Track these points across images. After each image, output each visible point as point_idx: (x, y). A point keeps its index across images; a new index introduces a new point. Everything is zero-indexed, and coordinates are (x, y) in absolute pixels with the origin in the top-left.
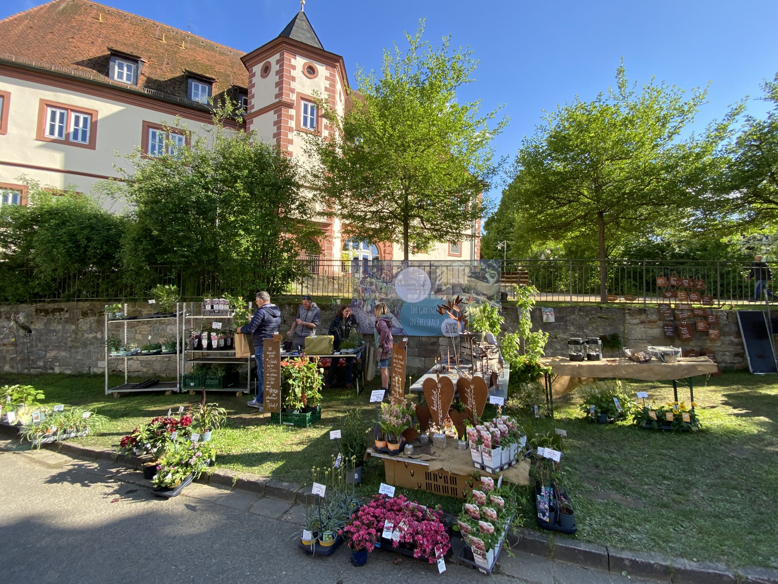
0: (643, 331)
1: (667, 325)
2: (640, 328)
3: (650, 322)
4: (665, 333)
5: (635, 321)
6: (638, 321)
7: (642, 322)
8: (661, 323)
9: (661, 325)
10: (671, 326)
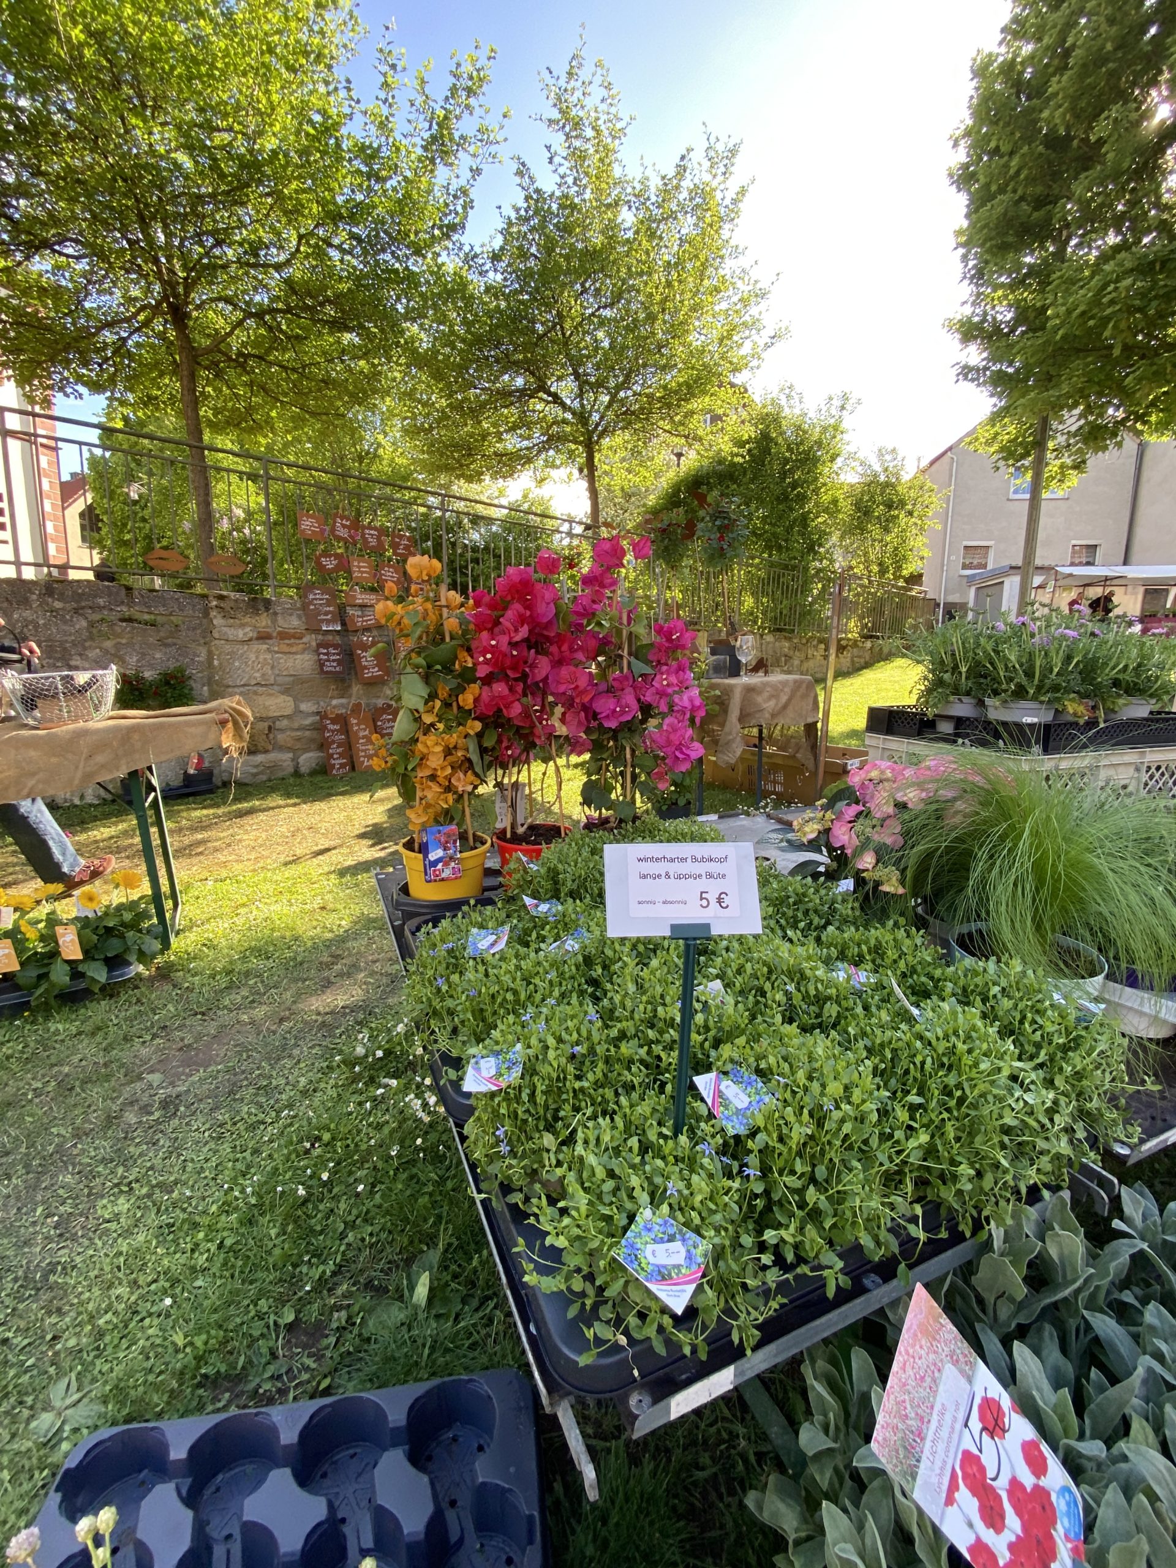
0: (265, 663)
1: (326, 645)
2: (258, 652)
3: (283, 636)
4: (321, 664)
5: (240, 634)
6: (249, 632)
7: (263, 637)
8: (311, 639)
9: (314, 644)
10: (335, 647)
